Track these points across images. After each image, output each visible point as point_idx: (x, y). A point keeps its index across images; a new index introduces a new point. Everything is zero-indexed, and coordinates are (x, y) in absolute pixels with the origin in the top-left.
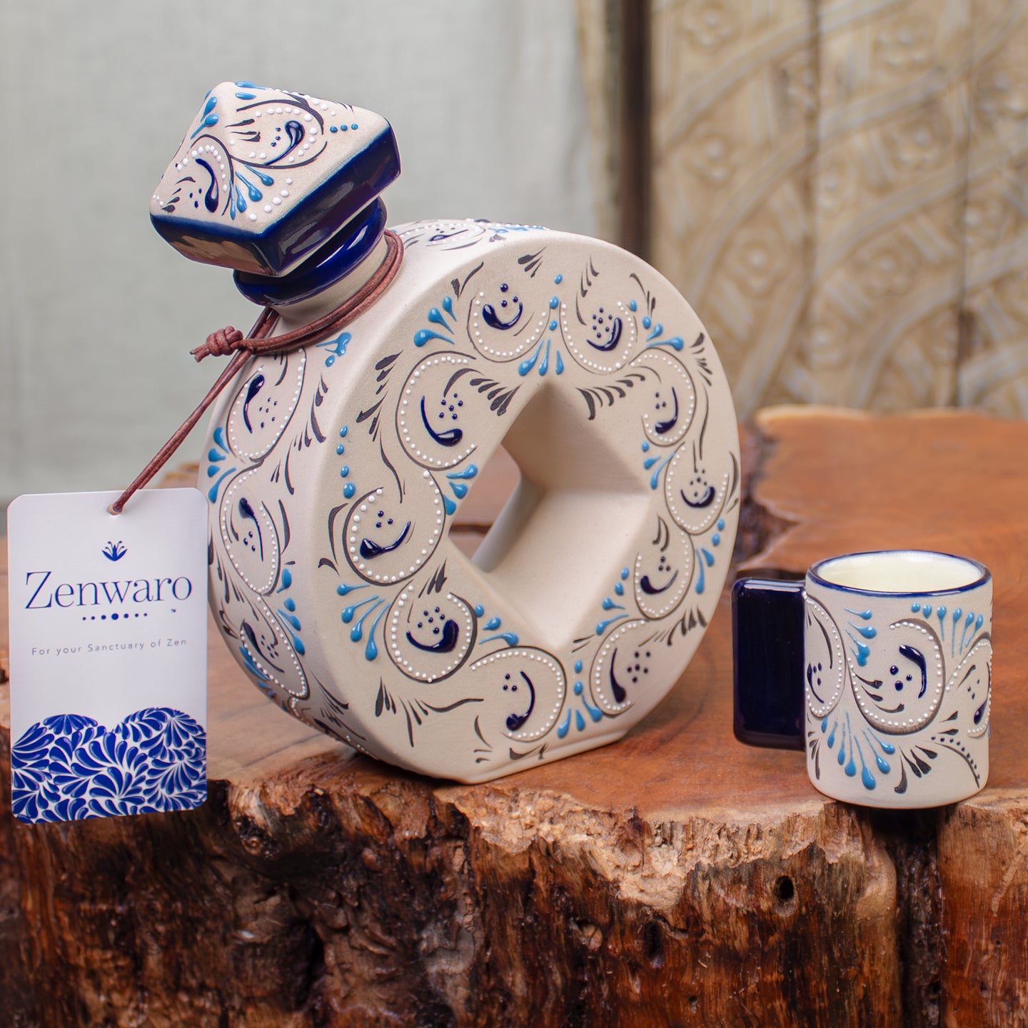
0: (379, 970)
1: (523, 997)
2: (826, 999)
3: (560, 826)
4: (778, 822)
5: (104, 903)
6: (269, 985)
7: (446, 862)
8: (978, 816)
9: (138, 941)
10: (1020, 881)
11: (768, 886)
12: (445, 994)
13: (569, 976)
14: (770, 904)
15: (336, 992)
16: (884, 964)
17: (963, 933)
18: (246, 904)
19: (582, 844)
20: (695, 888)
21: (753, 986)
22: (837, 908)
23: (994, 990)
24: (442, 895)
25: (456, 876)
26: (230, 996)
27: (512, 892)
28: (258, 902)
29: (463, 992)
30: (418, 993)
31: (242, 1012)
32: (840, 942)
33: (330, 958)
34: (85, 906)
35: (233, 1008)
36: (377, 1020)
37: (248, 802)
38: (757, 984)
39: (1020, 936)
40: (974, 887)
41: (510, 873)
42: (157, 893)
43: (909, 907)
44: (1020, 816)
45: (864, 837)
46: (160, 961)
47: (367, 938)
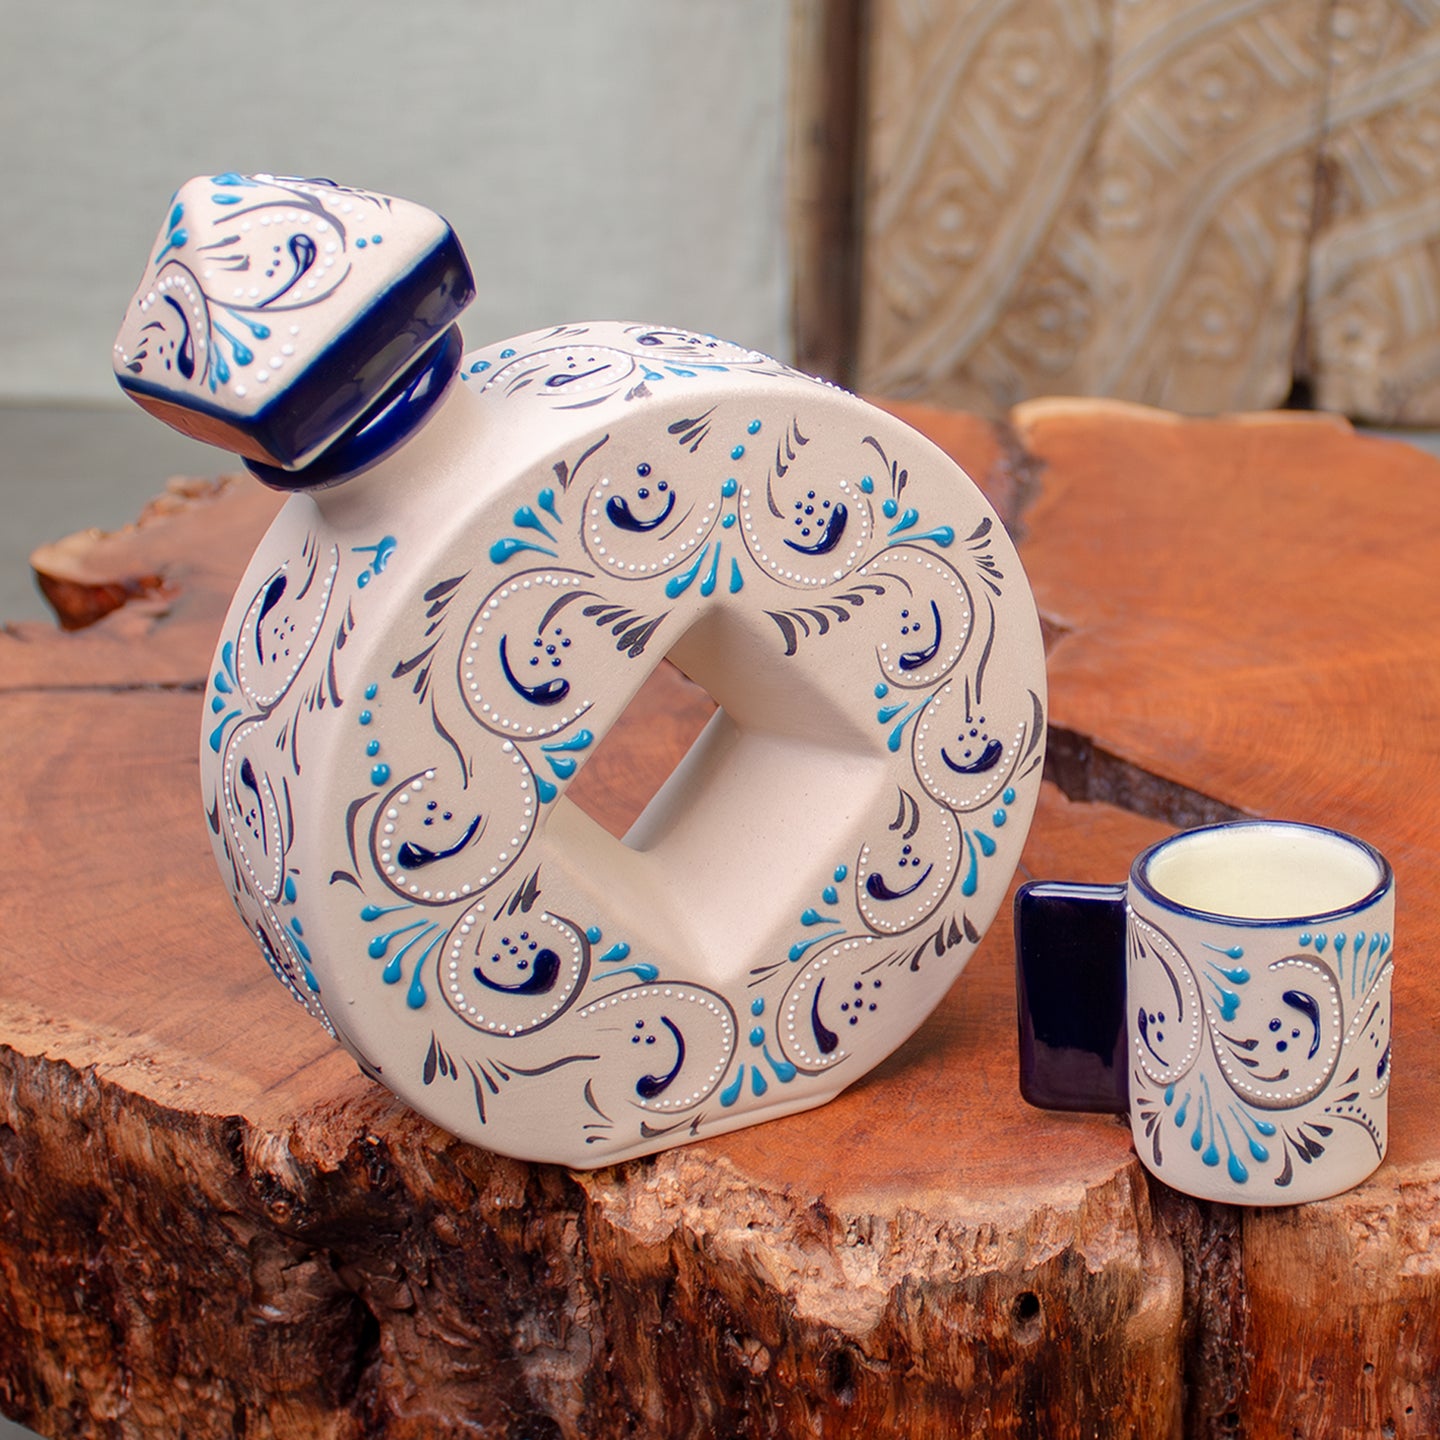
0: (458, 1366)
1: (658, 1423)
3: (714, 1212)
4: (1021, 1222)
5: (68, 1255)
6: (302, 1376)
7: (553, 1238)
8: (1303, 1213)
9: (117, 1309)
10: (1356, 1301)
11: (1004, 1306)
12: (550, 1405)
13: (724, 1403)
14: (1006, 1328)
15: (397, 1389)
16: (1162, 1398)
17: (1273, 1361)
18: (270, 1271)
19: (745, 1243)
20: (901, 1307)
21: (979, 1433)
22: (1099, 1331)
24: (548, 1283)
25: (566, 1257)
26: (249, 1390)
27: (644, 1292)
28: (287, 1268)
29: (574, 1406)
30: (512, 1401)
31: (264, 1410)
32: (1102, 1371)
33: (388, 1342)
34: (42, 1257)
35: (253, 1405)
36: (455, 1431)
37: (272, 1153)
38: (984, 1431)
39: (1352, 1372)
40: (1291, 1305)
41: (642, 1267)
42: (142, 1249)
43: (1199, 1316)
44: (1360, 1215)
45: (1140, 1226)
46: (148, 1337)
47: (441, 1325)
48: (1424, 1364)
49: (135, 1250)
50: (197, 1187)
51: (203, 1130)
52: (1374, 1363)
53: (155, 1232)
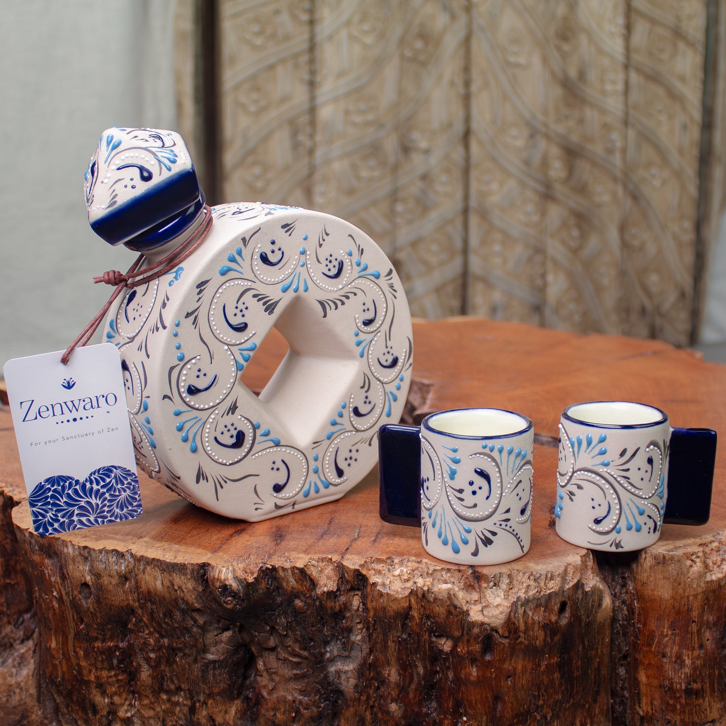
0: (295, 672)
1: (396, 683)
2: (580, 670)
3: (429, 579)
4: (561, 569)
5: (112, 641)
6: (222, 685)
7: (348, 604)
8: (667, 557)
9: (134, 664)
10: (689, 594)
11: (556, 607)
12: (340, 683)
13: (429, 668)
14: (556, 617)
15: (265, 687)
16: (606, 647)
17: (652, 625)
18: (210, 637)
19: (449, 590)
20: (516, 611)
21: (544, 666)
22: (588, 617)
23: (671, 657)
24: (343, 624)
25: (353, 612)
26: (198, 694)
27: (395, 621)
28: (217, 635)
29: (353, 681)
30: (321, 684)
31: (205, 703)
32: (588, 636)
33: (260, 665)
34: (98, 644)
35: (199, 701)
36: (294, 701)
37: (226, 576)
38: (546, 665)
39: (687, 625)
40: (661, 599)
41: (396, 609)
42: (150, 633)
44: (689, 556)
45: (596, 572)
46: (150, 675)
47: (289, 653)
48: (713, 619)
49: (147, 634)
50: (183, 598)
51: (189, 571)
52: (696, 620)
53: (158, 623)
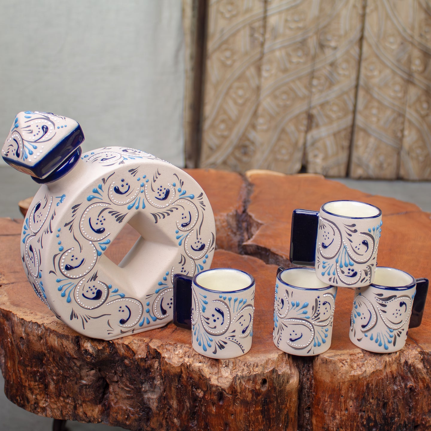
0: (128, 395)
1: (176, 409)
2: (275, 414)
3: (191, 359)
4: (263, 362)
5: (35, 368)
6: (90, 397)
7: (152, 365)
8: (328, 361)
9: (47, 381)
10: (340, 381)
11: (259, 382)
12: (150, 404)
13: (192, 404)
14: (259, 387)
15: (113, 400)
16: (294, 403)
17: (320, 395)
18: (84, 372)
19: (199, 367)
20: (235, 382)
21: (252, 411)
22: (280, 388)
23: (329, 413)
25: (155, 369)
26: (78, 400)
27: (174, 377)
28: (87, 372)
29: (155, 404)
30: (140, 403)
31: (81, 405)
32: (280, 397)
33: (111, 389)
34: (29, 368)
35: (78, 404)
36: (127, 410)
37: (87, 345)
38: (253, 411)
39: (338, 398)
40: (324, 382)
41: (174, 372)
42: (54, 367)
43: (302, 384)
44: (341, 361)
45: (290, 364)
46: (54, 387)
47: (124, 385)
48: (355, 395)
49: (52, 367)
50: (68, 352)
51: (70, 339)
52: (344, 395)
53: (57, 362)
